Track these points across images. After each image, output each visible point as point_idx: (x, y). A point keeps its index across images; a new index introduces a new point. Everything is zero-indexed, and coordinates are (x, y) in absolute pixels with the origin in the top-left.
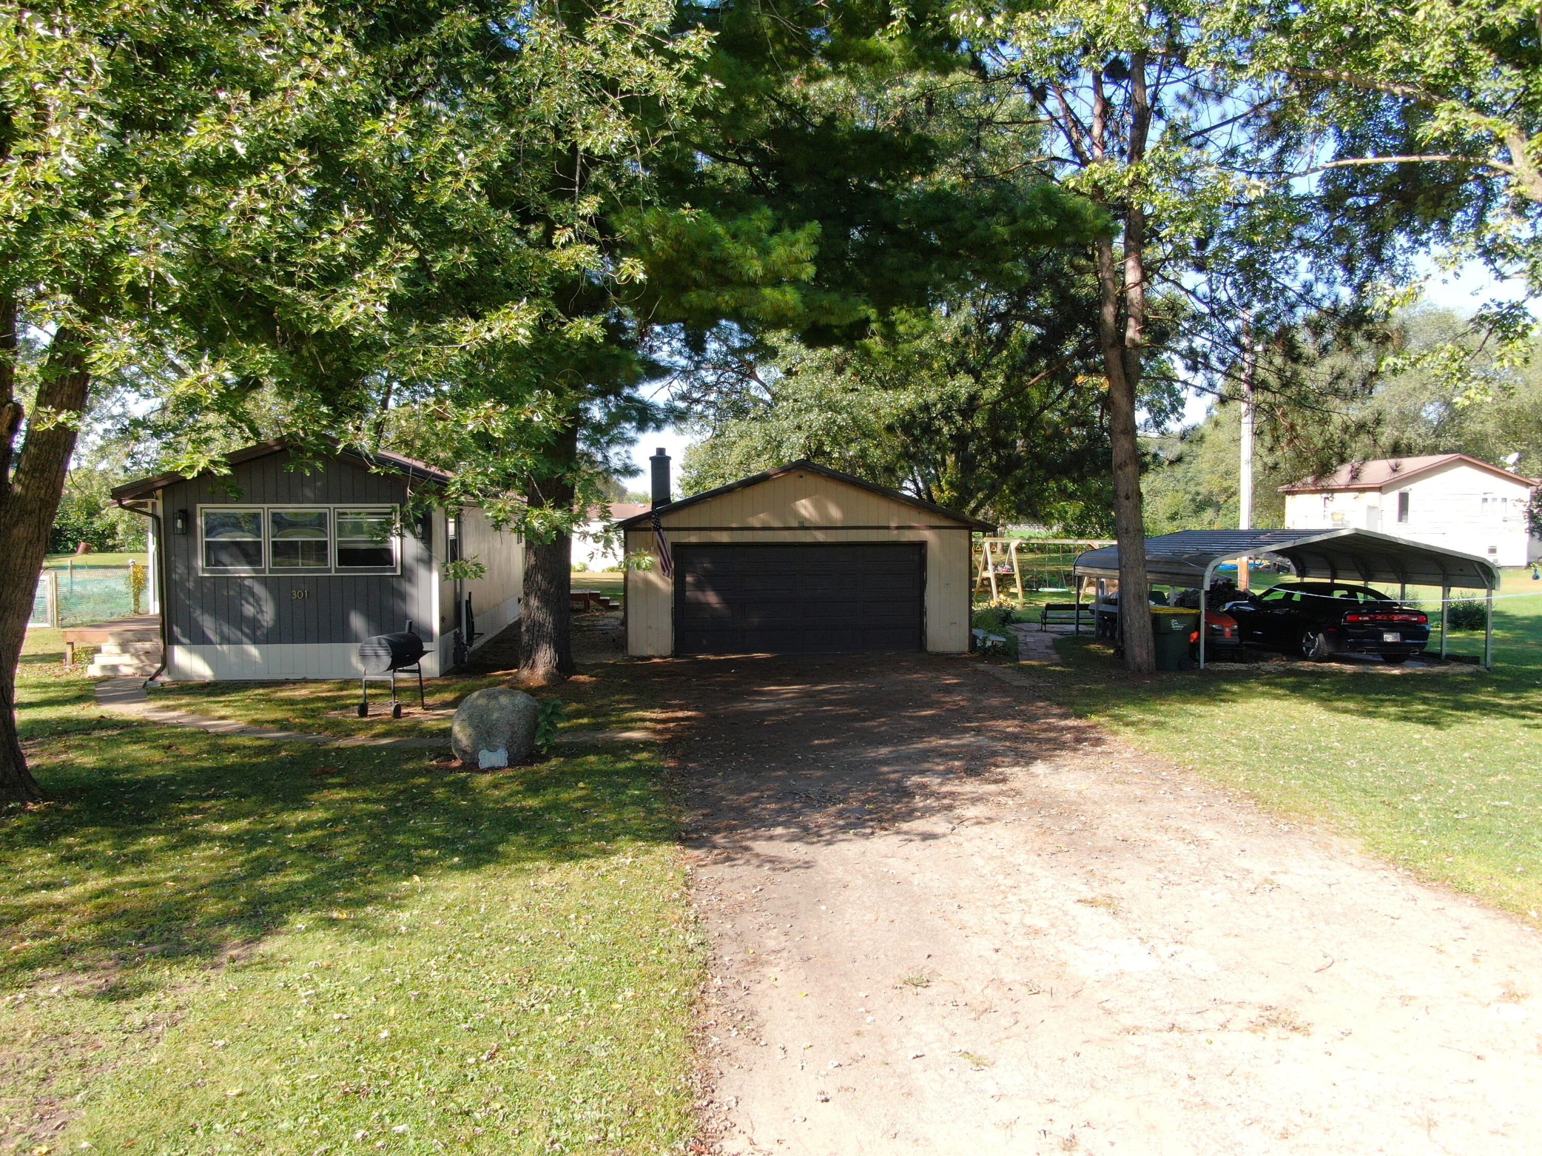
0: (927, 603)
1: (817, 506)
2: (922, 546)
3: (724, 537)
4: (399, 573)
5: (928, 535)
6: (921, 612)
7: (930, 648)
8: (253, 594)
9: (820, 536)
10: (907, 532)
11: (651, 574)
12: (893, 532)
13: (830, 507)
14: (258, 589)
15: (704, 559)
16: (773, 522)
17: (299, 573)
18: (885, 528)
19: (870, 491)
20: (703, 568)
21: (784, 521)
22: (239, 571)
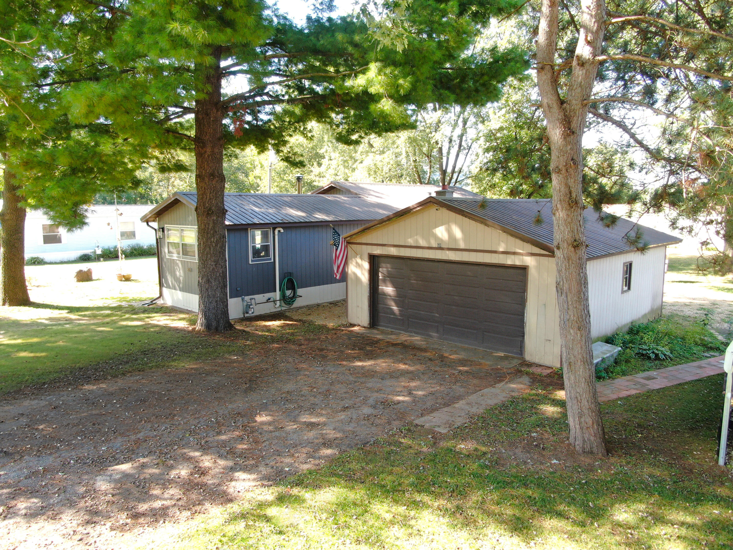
0: (526, 319)
1: (449, 231)
5: (530, 262)
7: (528, 356)
8: (179, 267)
9: (450, 256)
11: (358, 272)
12: (501, 256)
13: (458, 233)
14: (180, 265)
15: (389, 265)
16: (422, 243)
17: (188, 259)
18: (495, 252)
19: (482, 223)
20: (388, 271)
21: (429, 242)
22: (175, 256)
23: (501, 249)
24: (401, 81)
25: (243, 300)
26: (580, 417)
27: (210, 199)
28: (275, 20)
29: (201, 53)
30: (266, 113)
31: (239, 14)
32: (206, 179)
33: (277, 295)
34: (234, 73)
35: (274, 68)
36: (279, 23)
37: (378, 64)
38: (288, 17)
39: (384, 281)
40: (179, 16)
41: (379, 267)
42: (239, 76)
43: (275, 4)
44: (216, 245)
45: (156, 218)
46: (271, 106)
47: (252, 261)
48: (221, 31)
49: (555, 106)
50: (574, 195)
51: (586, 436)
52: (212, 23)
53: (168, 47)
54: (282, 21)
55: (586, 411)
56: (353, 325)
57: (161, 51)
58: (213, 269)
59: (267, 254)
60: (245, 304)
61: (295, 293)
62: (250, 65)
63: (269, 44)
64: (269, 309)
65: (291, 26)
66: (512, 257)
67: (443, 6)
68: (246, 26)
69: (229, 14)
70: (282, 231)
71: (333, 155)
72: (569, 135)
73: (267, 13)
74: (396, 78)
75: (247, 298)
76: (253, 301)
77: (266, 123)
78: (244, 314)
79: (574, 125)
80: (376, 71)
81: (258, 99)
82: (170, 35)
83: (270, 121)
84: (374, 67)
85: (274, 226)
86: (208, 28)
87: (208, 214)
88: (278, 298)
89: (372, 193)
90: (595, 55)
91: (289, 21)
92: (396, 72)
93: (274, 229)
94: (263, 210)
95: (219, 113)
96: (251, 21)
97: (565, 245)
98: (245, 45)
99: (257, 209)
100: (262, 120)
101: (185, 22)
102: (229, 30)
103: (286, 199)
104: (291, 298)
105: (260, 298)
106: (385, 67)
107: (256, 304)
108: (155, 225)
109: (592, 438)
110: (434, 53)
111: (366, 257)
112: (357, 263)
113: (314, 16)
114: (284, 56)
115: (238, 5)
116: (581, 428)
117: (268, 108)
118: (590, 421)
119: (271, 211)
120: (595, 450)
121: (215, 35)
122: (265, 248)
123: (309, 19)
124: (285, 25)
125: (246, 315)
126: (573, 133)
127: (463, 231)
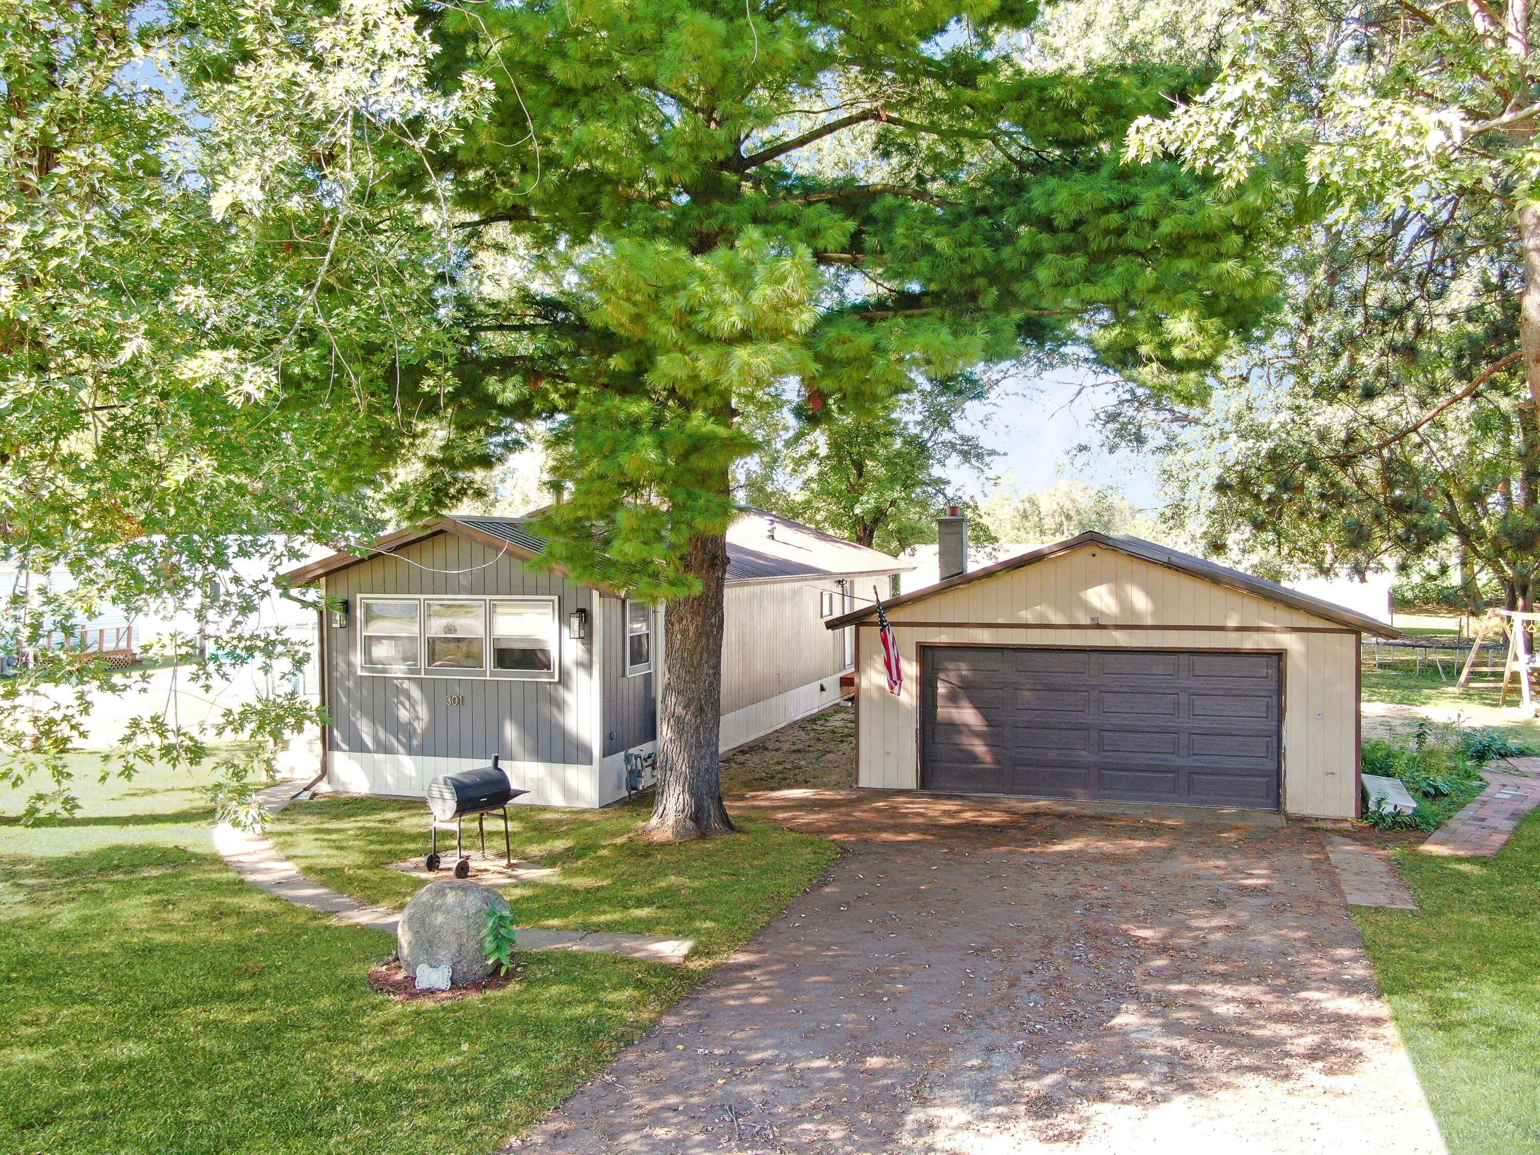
0: (1284, 741)
1: (1119, 596)
2: (1279, 655)
3: (985, 637)
4: (556, 679)
5: (1291, 642)
6: (1278, 752)
7: (1292, 807)
8: (409, 697)
9: (1121, 639)
10: (1255, 636)
12: (1232, 635)
13: (1140, 601)
14: (415, 690)
15: (962, 665)
16: (1056, 618)
17: (452, 675)
18: (1220, 629)
20: (961, 678)
21: (1069, 614)
22: (396, 671)
23: (1232, 623)
25: (627, 759)
39: (949, 697)
41: (941, 670)
47: (630, 671)
75: (632, 755)
78: (628, 790)
108: (315, 595)
111: (913, 650)
125: (632, 795)
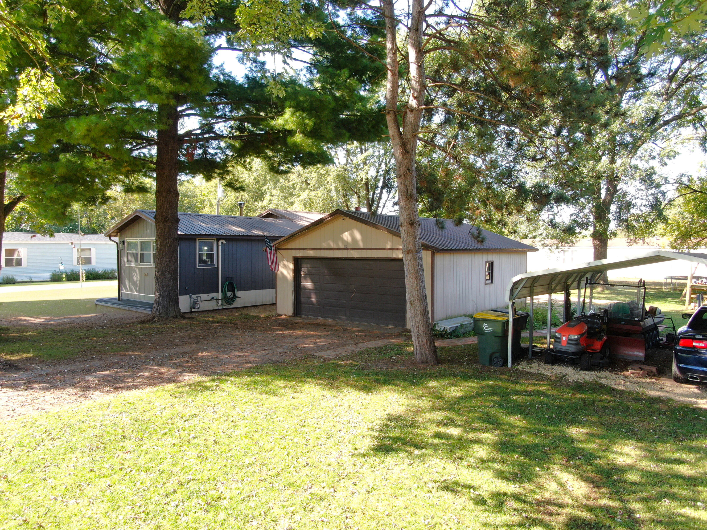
1: (352, 236)
8: (136, 273)
9: (354, 254)
11: (285, 272)
12: (389, 251)
13: (358, 236)
14: (137, 271)
15: (309, 266)
16: (333, 245)
17: (145, 266)
18: (384, 249)
19: (374, 227)
20: (308, 270)
21: (337, 244)
22: (133, 265)
23: (389, 247)
24: (307, 121)
25: (190, 297)
26: (418, 338)
27: (167, 209)
28: (222, 77)
29: (168, 98)
30: (214, 148)
31: (194, 74)
32: (164, 194)
33: (220, 295)
34: (188, 115)
35: (220, 114)
36: (224, 79)
37: (291, 109)
38: (233, 75)
39: (305, 278)
40: (154, 74)
41: (301, 268)
42: (192, 117)
43: (222, 66)
44: (170, 246)
45: (117, 233)
46: (217, 142)
47: (199, 266)
48: (181, 84)
49: (397, 136)
50: (409, 192)
51: (423, 351)
52: (176, 79)
53: (146, 93)
54: (227, 78)
55: (422, 333)
56: (281, 315)
57: (141, 95)
58: (167, 264)
59: (212, 261)
60: (192, 300)
61: (234, 294)
62: (201, 110)
63: (216, 95)
64: (212, 306)
65: (234, 82)
66: (396, 252)
67: (338, 72)
68: (198, 82)
69: (187, 74)
70: (225, 242)
71: (274, 192)
72: (405, 154)
73: (215, 71)
74: (303, 118)
75: (194, 296)
76: (199, 298)
77: (213, 155)
78: (191, 308)
79: (408, 148)
80: (290, 114)
81: (207, 136)
82: (148, 86)
83: (216, 154)
84: (288, 112)
85: (219, 237)
86: (173, 82)
87: (165, 221)
88: (220, 298)
89: (304, 219)
90: (419, 105)
91: (232, 78)
92: (304, 115)
93: (218, 240)
94: (209, 226)
95: (176, 144)
96: (201, 79)
97: (405, 224)
98: (197, 94)
99: (204, 225)
100: (210, 154)
101: (159, 78)
102: (187, 84)
103: (228, 219)
104: (232, 298)
105: (204, 296)
106: (296, 111)
107: (202, 301)
108: (117, 239)
109: (427, 352)
110: (330, 103)
111: (292, 259)
112: (284, 265)
113: (250, 75)
114: (228, 104)
115: (193, 69)
116: (420, 346)
117: (215, 143)
118: (424, 340)
119: (215, 226)
120: (429, 360)
121: (177, 86)
122: (210, 256)
123: (247, 77)
124: (229, 81)
125: (193, 310)
126: (408, 152)
127: (362, 234)
